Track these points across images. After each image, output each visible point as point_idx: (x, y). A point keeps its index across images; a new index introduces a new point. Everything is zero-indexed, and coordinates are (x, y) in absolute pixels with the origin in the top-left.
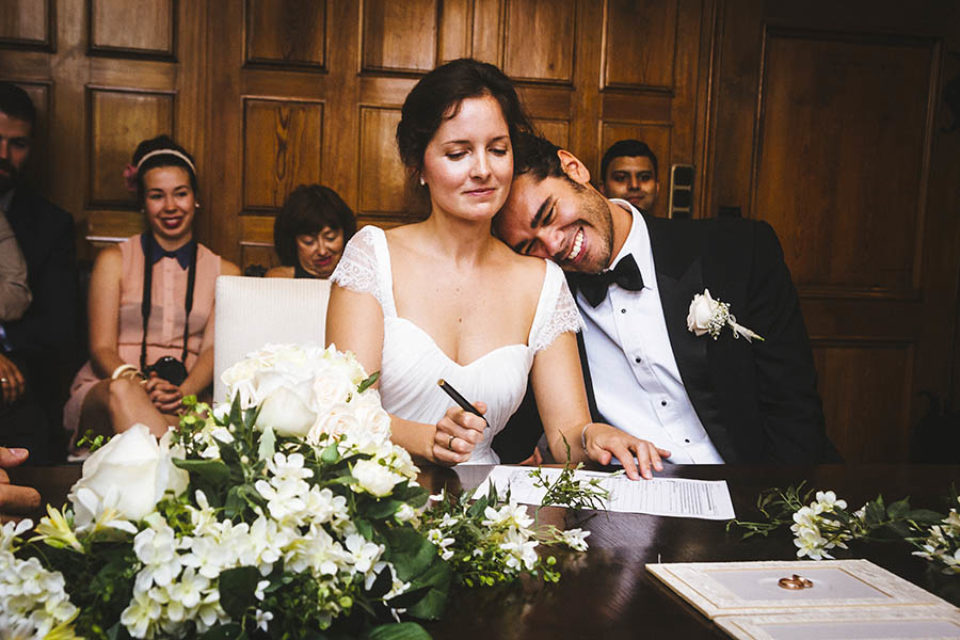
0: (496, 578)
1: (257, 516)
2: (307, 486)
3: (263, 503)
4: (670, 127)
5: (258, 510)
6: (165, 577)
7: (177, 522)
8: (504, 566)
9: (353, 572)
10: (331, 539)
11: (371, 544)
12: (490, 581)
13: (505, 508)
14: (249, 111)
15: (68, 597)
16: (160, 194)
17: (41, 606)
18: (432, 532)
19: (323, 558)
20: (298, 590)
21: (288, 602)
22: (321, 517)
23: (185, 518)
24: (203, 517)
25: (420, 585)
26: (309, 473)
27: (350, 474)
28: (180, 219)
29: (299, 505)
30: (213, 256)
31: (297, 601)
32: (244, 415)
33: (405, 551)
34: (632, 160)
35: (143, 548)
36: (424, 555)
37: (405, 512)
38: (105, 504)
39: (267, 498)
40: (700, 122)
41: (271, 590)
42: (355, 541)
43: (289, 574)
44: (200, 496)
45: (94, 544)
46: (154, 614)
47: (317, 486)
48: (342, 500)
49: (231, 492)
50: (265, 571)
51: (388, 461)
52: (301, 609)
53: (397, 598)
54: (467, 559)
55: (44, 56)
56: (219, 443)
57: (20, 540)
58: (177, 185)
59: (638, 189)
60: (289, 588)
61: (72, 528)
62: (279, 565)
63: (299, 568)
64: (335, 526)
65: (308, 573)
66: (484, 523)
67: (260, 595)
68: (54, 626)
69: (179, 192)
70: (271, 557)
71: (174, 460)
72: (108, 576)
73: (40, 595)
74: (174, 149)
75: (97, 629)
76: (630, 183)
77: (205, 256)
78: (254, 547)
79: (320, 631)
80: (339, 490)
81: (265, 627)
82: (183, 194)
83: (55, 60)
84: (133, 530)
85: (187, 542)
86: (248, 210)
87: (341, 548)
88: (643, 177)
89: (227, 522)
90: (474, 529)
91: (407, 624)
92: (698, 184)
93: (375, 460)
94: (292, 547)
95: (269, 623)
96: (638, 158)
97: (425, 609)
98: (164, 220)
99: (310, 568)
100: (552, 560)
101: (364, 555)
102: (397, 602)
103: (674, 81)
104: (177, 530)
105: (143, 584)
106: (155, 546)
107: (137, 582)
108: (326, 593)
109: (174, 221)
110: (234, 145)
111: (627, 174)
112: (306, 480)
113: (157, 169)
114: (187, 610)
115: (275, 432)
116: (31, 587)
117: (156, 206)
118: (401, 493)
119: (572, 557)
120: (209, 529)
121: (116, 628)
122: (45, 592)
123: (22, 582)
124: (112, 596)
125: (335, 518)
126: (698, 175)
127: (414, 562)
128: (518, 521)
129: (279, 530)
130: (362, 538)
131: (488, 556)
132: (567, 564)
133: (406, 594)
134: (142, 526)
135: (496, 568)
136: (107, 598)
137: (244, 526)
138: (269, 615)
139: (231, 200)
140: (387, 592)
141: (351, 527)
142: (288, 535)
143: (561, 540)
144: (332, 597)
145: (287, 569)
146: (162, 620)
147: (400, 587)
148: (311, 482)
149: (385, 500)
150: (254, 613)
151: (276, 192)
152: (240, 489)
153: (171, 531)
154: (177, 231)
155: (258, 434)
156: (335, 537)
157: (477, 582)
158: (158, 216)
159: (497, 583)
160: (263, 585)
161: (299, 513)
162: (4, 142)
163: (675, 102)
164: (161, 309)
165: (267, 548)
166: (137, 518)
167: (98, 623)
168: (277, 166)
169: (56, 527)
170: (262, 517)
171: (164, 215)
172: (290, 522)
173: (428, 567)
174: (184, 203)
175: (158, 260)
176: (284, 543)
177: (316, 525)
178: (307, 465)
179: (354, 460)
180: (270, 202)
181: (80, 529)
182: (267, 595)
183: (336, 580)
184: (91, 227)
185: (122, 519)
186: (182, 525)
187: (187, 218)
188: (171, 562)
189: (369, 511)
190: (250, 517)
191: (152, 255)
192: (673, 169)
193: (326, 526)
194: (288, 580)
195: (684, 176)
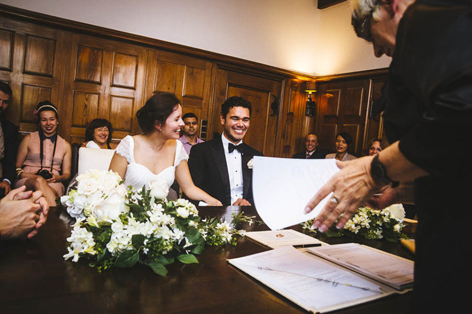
0: (219, 243)
1: (147, 221)
2: (162, 213)
3: (149, 217)
4: (201, 108)
5: (147, 219)
6: (119, 236)
7: (124, 221)
8: (222, 240)
9: (175, 239)
10: (168, 229)
11: (181, 231)
12: (217, 244)
13: (223, 224)
14: (75, 95)
15: (93, 239)
16: (46, 120)
17: (86, 241)
18: (200, 229)
19: (166, 234)
20: (158, 242)
21: (154, 246)
22: (166, 222)
23: (126, 220)
24: (132, 220)
25: (195, 244)
26: (163, 210)
27: (176, 211)
28: (52, 127)
29: (159, 219)
30: (62, 139)
31: (157, 246)
32: (146, 192)
33: (191, 234)
34: (191, 119)
35: (114, 227)
36: (197, 236)
37: (191, 223)
38: (105, 214)
39: (150, 215)
40: (210, 108)
41: (149, 242)
42: (176, 230)
43: (155, 238)
44: (132, 214)
45: (102, 226)
46: (116, 246)
47: (165, 214)
48: (173, 218)
49: (140, 214)
50: (148, 237)
51: (189, 208)
52: (158, 248)
53: (188, 247)
54: (211, 238)
55: (8, 72)
56: (138, 199)
57: (82, 223)
58: (51, 117)
59: (193, 127)
60: (155, 242)
61: (96, 221)
62: (152, 235)
63: (158, 236)
64: (171, 225)
65: (161, 239)
66: (216, 228)
67: (145, 243)
68: (88, 247)
69: (51, 119)
70: (150, 233)
71: (125, 203)
72: (104, 235)
73: (85, 238)
74: (50, 105)
75: (100, 249)
76: (190, 125)
77: (59, 139)
78: (145, 229)
79: (162, 255)
80: (173, 215)
81: (146, 253)
82: (53, 120)
83: (12, 74)
84: (112, 222)
85: (126, 227)
86: (73, 126)
87: (172, 232)
88: (194, 123)
89: (138, 222)
90: (213, 229)
91: (190, 255)
92: (208, 125)
93: (185, 208)
94: (156, 230)
95: (148, 252)
96: (193, 118)
97: (196, 251)
98: (46, 128)
99: (162, 237)
100: (235, 239)
101: (179, 234)
102: (188, 248)
103: (203, 96)
104: (123, 223)
105: (113, 237)
106: (117, 227)
107: (112, 237)
108: (165, 244)
109: (50, 128)
110: (70, 105)
111: (190, 123)
112: (162, 212)
113: (44, 112)
114: (124, 246)
115: (155, 197)
116: (83, 236)
117: (44, 123)
118: (191, 217)
119: (240, 238)
120: (133, 224)
121: (105, 249)
122: (87, 237)
123: (81, 234)
124: (104, 241)
125: (171, 223)
126: (209, 122)
127: (194, 238)
128: (227, 228)
129: (153, 225)
130: (178, 229)
131: (217, 237)
132: (239, 240)
133: (190, 246)
134: (114, 221)
135: (219, 241)
136: (103, 241)
137: (143, 223)
138: (148, 250)
139: (68, 122)
140: (184, 245)
141: (175, 226)
142: (155, 227)
143: (237, 233)
144: (167, 245)
145: (155, 236)
146: (118, 248)
147: (188, 244)
148: (163, 213)
149: (186, 219)
150: (143, 248)
151: (83, 120)
152: (143, 213)
153: (122, 223)
154: (51, 131)
155: (151, 198)
156: (170, 229)
157: (213, 244)
158: (44, 126)
159: (219, 245)
160: (146, 241)
161: (159, 221)
162: (1, 101)
163: (203, 102)
164: (45, 156)
165: (149, 230)
166: (114, 219)
167: (100, 248)
168: (84, 113)
169: (92, 220)
170: (148, 221)
171: (47, 126)
172: (156, 223)
173: (198, 239)
174: (53, 122)
175: (44, 139)
176: (154, 229)
177: (164, 225)
178: (163, 207)
179: (178, 207)
180: (80, 123)
181: (98, 221)
182: (147, 243)
183: (169, 241)
184: (21, 129)
185: (109, 219)
186: (125, 221)
187: (54, 127)
188: (121, 232)
189: (182, 223)
190: (145, 221)
191: (42, 138)
192: (202, 121)
193: (168, 226)
194: (155, 239)
195: (205, 123)
